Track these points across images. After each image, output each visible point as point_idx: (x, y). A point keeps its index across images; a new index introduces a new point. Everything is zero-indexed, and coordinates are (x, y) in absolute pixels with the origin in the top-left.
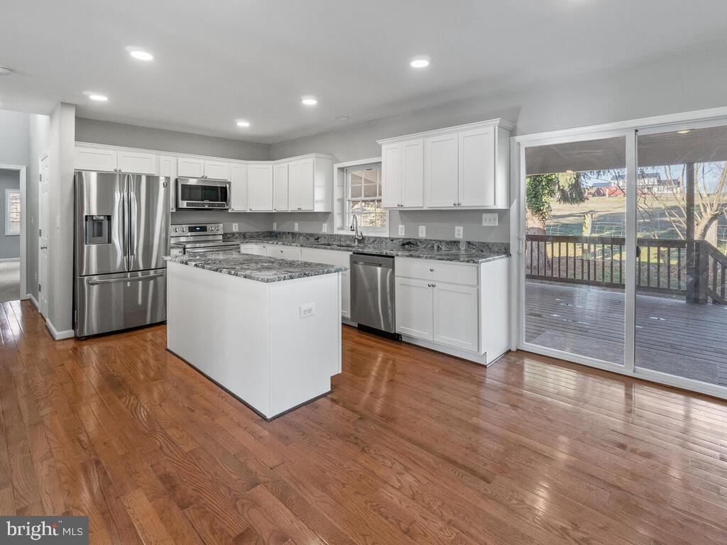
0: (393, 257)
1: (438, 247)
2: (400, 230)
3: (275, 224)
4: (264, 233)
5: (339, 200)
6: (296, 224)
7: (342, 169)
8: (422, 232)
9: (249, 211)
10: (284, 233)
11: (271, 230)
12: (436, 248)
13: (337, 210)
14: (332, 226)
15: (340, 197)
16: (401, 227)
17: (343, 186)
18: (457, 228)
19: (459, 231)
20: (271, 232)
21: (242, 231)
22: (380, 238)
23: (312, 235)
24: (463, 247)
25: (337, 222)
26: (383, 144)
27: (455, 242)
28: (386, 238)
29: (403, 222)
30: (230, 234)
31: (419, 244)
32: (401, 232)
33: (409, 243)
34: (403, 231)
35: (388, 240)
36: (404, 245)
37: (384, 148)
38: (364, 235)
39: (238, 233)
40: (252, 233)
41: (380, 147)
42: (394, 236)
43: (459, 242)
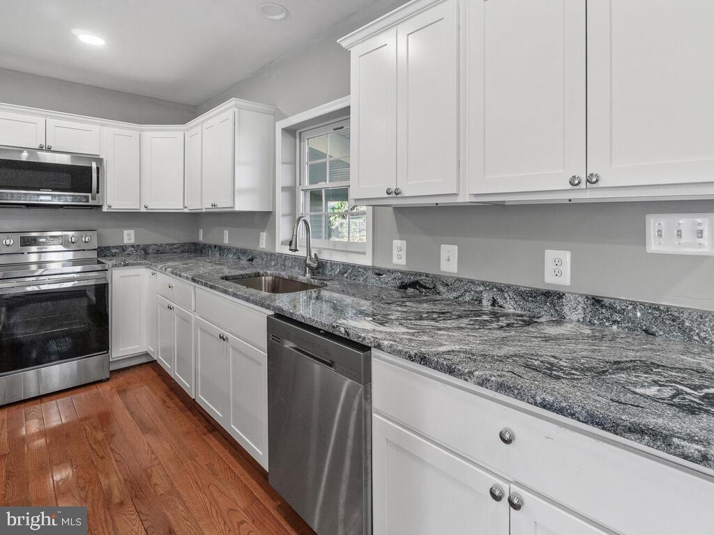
0: (369, 348)
1: (494, 303)
2: (395, 252)
3: (201, 232)
4: (183, 245)
5: (284, 189)
6: (226, 232)
7: (291, 132)
8: (449, 261)
9: (143, 210)
10: (210, 246)
11: (196, 241)
12: (486, 303)
13: (281, 207)
14: (272, 237)
15: (288, 183)
16: (399, 245)
17: (293, 163)
18: (550, 255)
19: (558, 263)
20: (195, 244)
21: (142, 242)
22: (354, 266)
23: (244, 252)
24: (574, 313)
25: (283, 229)
26: (352, 45)
27: (547, 294)
28: (366, 268)
29: (402, 234)
30: (117, 247)
31: (441, 288)
32: (399, 257)
33: (414, 285)
34: (403, 254)
35: (370, 273)
36: (403, 287)
37: (355, 53)
38: (325, 256)
39: (133, 246)
40: (161, 246)
41: (346, 54)
42: (381, 265)
43: (560, 296)
